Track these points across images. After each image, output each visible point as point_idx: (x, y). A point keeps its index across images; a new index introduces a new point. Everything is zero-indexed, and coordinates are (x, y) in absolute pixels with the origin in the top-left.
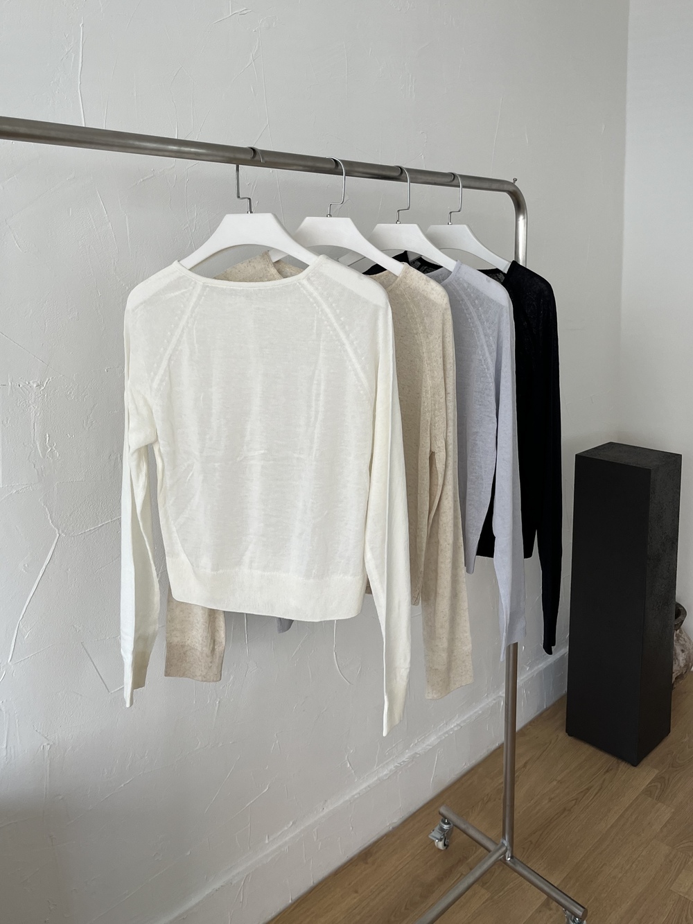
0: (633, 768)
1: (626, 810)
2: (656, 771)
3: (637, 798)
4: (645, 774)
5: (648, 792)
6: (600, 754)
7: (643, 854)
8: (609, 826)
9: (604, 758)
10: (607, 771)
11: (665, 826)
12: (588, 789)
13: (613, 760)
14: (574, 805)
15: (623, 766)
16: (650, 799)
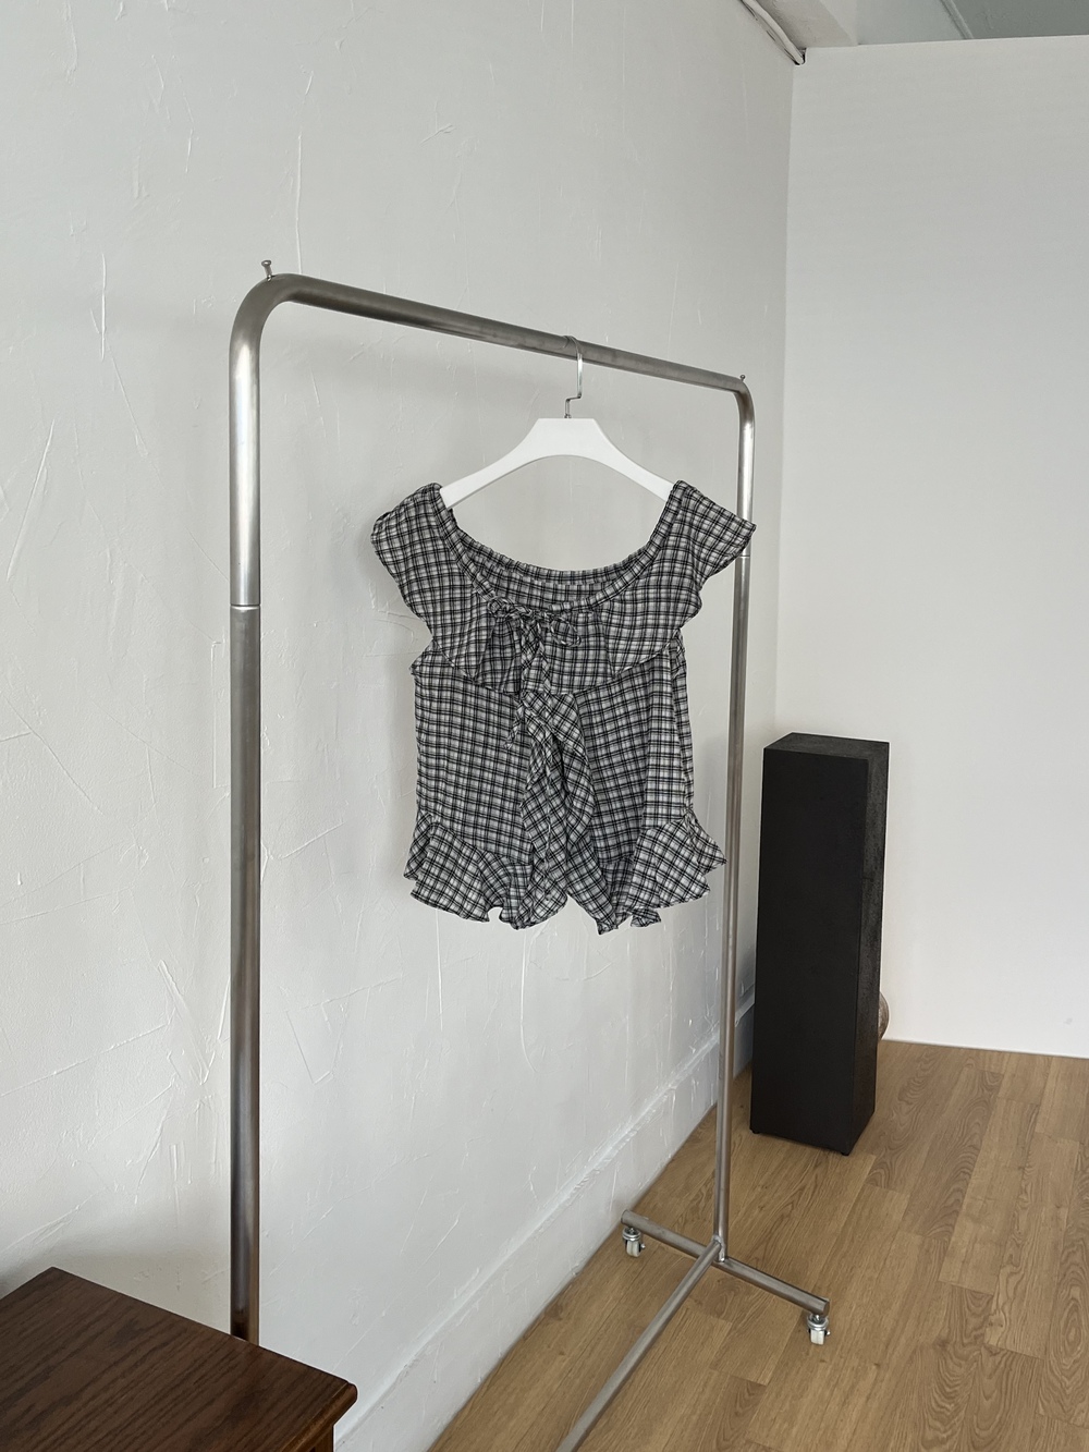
0: (845, 1157)
1: (855, 1205)
2: (874, 1157)
3: (863, 1190)
4: (862, 1163)
5: (873, 1180)
6: (801, 1148)
7: (893, 1247)
8: (842, 1225)
9: (807, 1153)
10: (816, 1166)
11: (906, 1213)
12: (802, 1189)
13: (818, 1153)
14: (793, 1209)
15: (833, 1158)
16: (878, 1188)
